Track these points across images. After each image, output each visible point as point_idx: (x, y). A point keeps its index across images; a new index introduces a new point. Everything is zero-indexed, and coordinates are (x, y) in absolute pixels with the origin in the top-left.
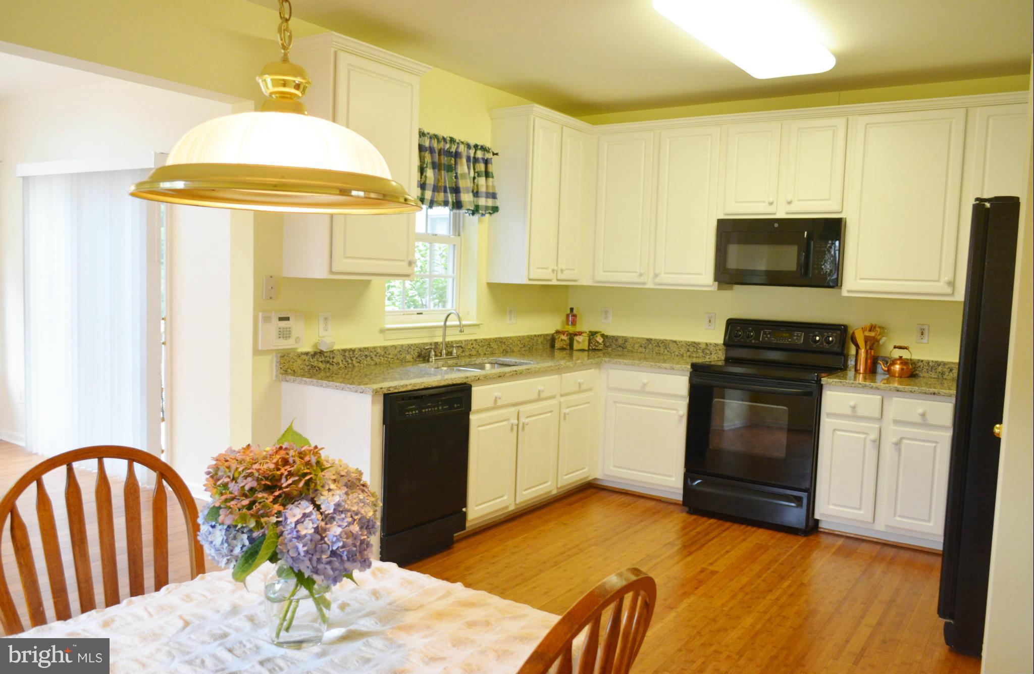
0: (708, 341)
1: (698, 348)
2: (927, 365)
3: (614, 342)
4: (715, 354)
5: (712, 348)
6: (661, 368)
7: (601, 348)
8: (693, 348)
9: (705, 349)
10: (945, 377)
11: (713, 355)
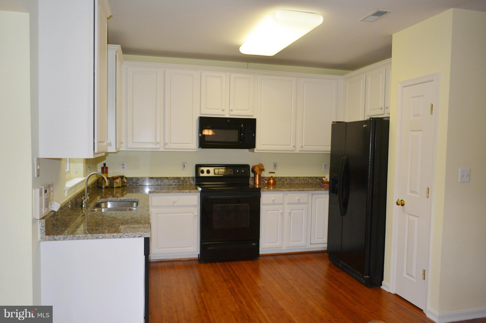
0: (185, 176)
1: (180, 180)
2: (278, 179)
3: (130, 181)
4: (189, 182)
5: (187, 180)
6: (184, 192)
7: (125, 185)
8: (177, 180)
9: (183, 180)
10: (284, 183)
11: (187, 183)
